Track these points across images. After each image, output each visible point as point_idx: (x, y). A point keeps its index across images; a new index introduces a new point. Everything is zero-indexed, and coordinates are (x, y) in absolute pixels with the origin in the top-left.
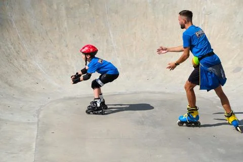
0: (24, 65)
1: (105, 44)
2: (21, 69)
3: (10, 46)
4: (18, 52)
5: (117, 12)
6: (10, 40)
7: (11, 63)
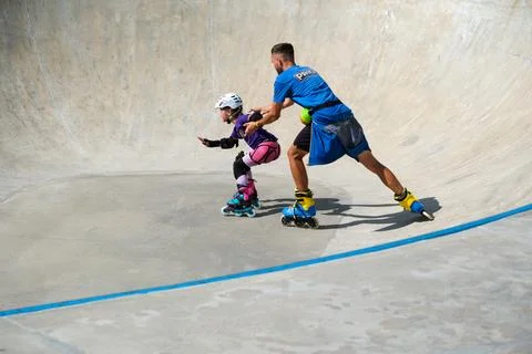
0: (38, 117)
1: (199, 86)
2: (29, 124)
3: (19, 83)
4: (31, 95)
5: (230, 32)
6: (23, 72)
7: (12, 112)
